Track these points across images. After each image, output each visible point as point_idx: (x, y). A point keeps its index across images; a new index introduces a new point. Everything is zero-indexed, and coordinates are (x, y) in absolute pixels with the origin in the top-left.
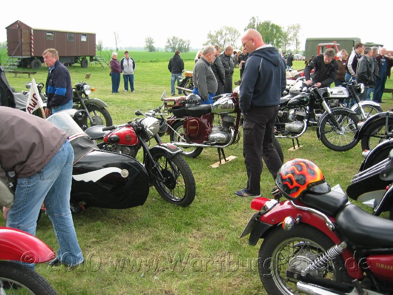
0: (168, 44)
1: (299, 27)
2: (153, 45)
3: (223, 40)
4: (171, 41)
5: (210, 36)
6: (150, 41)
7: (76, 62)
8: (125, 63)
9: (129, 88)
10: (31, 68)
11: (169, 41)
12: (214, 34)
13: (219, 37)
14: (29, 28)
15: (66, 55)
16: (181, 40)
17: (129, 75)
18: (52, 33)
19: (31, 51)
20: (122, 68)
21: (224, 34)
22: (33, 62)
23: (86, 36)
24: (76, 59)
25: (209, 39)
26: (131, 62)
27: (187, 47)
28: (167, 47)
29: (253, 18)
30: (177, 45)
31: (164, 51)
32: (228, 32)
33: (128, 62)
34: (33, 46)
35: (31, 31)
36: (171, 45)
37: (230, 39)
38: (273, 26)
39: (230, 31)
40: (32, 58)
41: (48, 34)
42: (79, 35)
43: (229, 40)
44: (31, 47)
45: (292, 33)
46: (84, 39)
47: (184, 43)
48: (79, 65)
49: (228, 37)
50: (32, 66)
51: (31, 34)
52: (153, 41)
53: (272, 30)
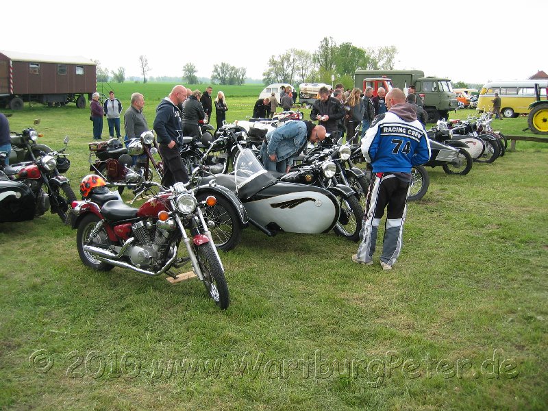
0: (216, 74)
1: (394, 50)
2: (195, 74)
3: (290, 68)
4: (219, 69)
5: (273, 63)
6: (190, 70)
7: (71, 101)
8: (109, 105)
9: (115, 134)
10: (10, 108)
11: (216, 70)
12: (277, 59)
13: (286, 64)
14: (7, 59)
15: (56, 92)
16: (233, 68)
17: (113, 119)
18: (37, 65)
19: (10, 88)
20: (106, 111)
21: (291, 60)
22: (13, 101)
23: (82, 67)
24: (70, 96)
25: (272, 67)
26: (116, 103)
27: (241, 78)
28: (214, 78)
29: (326, 39)
30: (227, 75)
31: (209, 83)
32: (297, 58)
33: (113, 103)
34: (12, 81)
35: (9, 62)
36: (219, 74)
37: (300, 66)
38: (354, 49)
39: (300, 56)
40: (12, 97)
41: (31, 66)
42: (73, 67)
43: (298, 69)
44: (10, 83)
45: (385, 59)
46: (80, 72)
47: (237, 71)
48: (75, 104)
49: (298, 64)
50: (12, 106)
51: (9, 66)
52: (196, 69)
53: (353, 55)
